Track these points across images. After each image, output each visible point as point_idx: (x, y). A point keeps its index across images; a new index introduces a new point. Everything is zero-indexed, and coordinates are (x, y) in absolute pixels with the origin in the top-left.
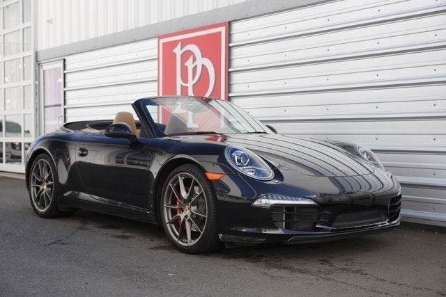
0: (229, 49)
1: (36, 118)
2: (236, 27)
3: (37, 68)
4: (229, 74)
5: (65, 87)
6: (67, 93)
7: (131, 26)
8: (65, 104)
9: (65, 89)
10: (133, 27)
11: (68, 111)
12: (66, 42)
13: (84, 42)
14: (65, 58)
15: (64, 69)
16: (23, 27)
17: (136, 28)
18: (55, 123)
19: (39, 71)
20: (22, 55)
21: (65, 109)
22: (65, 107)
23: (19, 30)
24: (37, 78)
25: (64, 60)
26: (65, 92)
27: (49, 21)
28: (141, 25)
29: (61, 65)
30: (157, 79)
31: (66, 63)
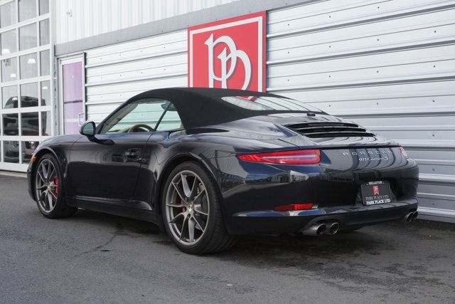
0: (266, 41)
1: (56, 116)
2: (274, 16)
3: (56, 63)
4: (266, 68)
5: (86, 82)
6: (89, 89)
7: (158, 17)
8: (86, 101)
9: (86, 85)
10: (160, 18)
11: (89, 108)
12: (87, 35)
13: (106, 34)
14: (85, 52)
15: (85, 64)
16: (40, 20)
17: (163, 20)
18: (77, 120)
19: (58, 65)
20: (38, 49)
21: (86, 106)
22: (87, 103)
23: (35, 23)
24: (56, 73)
25: (85, 54)
26: (86, 88)
27: (68, 13)
28: (168, 16)
29: (82, 59)
30: (187, 73)
31: (87, 57)
